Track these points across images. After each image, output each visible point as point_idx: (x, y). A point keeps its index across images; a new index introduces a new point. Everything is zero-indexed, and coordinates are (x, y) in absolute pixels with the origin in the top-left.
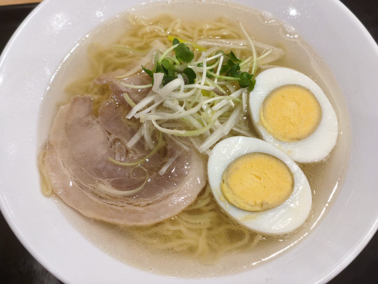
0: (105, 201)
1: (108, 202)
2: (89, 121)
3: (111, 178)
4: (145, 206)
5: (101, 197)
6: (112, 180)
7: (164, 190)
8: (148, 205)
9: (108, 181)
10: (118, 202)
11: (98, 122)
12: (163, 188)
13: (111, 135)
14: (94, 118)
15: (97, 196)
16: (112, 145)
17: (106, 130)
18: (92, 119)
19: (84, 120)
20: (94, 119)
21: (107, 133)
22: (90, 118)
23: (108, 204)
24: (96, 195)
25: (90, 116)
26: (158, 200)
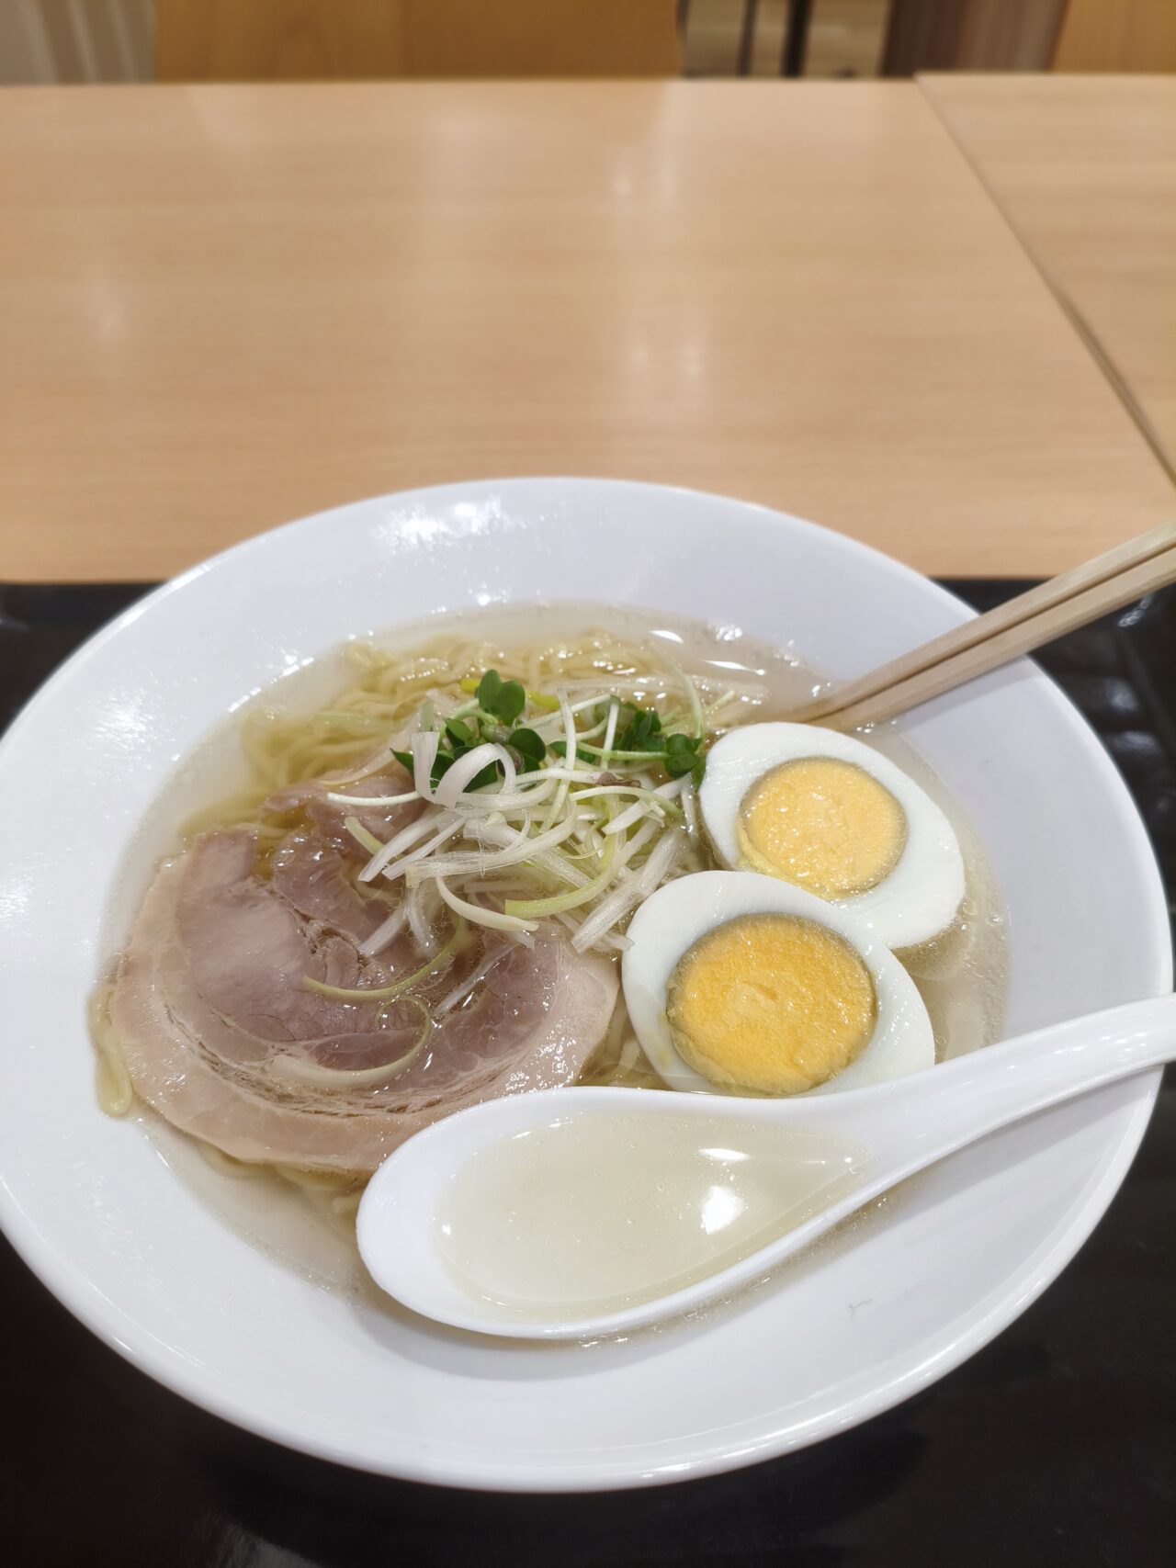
0: (295, 1106)
1: (304, 1107)
2: (247, 891)
3: (316, 1036)
4: (421, 1110)
5: (284, 1098)
6: (318, 1042)
7: (480, 1060)
8: (431, 1105)
9: (306, 1048)
10: (338, 1103)
11: (272, 892)
12: (474, 1054)
13: (311, 921)
14: (260, 883)
15: (271, 1094)
16: (316, 947)
17: (297, 911)
18: (255, 885)
19: (233, 890)
20: (263, 885)
21: (298, 918)
22: (250, 884)
23: (304, 1111)
24: (269, 1090)
25: (250, 879)
26: (461, 1090)
